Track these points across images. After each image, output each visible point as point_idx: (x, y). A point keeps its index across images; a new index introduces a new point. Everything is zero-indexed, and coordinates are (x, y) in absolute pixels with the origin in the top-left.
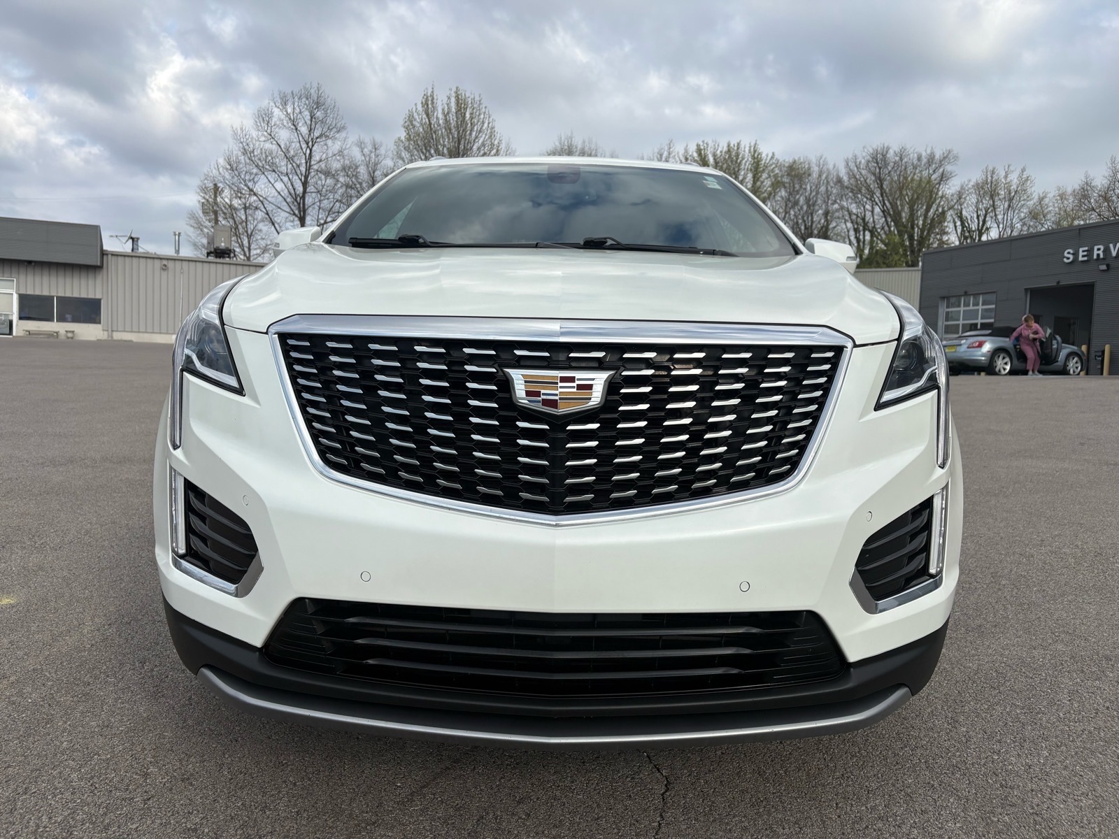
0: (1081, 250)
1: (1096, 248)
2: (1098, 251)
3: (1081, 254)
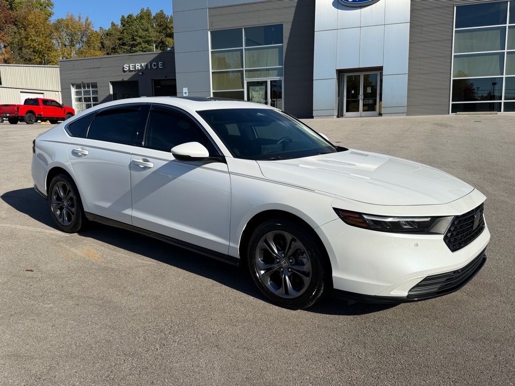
0: (131, 65)
2: (138, 66)
3: (131, 67)
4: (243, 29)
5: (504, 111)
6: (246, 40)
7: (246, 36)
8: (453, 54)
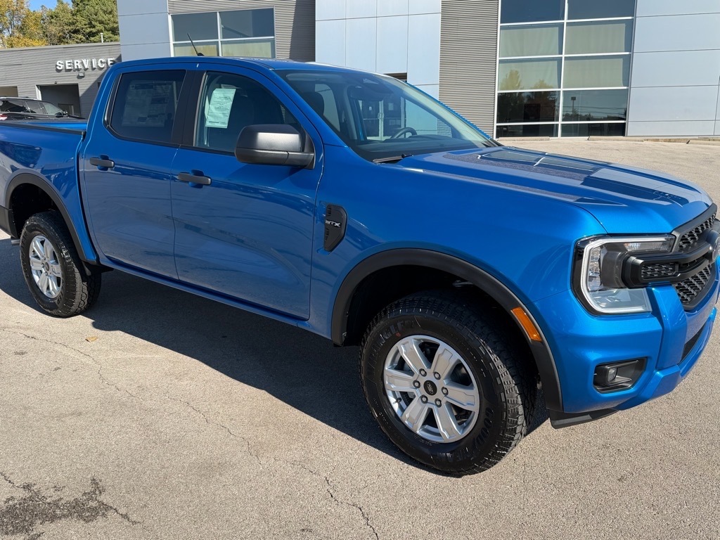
0: (67, 62)
1: (75, 61)
2: (77, 64)
3: (67, 64)
4: (218, 14)
5: (562, 135)
6: (224, 29)
7: (222, 23)
8: (498, 59)
